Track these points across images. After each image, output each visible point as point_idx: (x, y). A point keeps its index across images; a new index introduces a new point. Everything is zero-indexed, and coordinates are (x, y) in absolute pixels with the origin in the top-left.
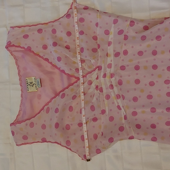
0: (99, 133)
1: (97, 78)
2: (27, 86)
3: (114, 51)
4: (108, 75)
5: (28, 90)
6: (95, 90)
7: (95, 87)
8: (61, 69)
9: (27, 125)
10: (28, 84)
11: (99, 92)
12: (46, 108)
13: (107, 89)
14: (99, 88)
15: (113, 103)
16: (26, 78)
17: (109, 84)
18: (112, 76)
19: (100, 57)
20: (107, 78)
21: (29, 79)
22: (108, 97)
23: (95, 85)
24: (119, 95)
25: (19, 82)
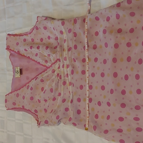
1: (59, 68)
2: (15, 73)
3: (68, 46)
4: (65, 66)
6: (56, 77)
7: (56, 75)
8: (38, 62)
9: (15, 94)
11: (59, 79)
12: (27, 85)
13: (64, 77)
14: (59, 75)
15: (67, 88)
16: (16, 68)
17: (66, 73)
18: (68, 66)
19: (59, 51)
20: (65, 68)
21: (17, 68)
22: (64, 83)
23: (57, 73)
24: (71, 83)
25: (12, 70)
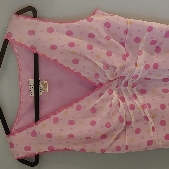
0: (123, 146)
1: (118, 86)
2: (30, 89)
4: (130, 84)
5: (30, 93)
10: (31, 87)
16: (29, 80)
24: (145, 104)
